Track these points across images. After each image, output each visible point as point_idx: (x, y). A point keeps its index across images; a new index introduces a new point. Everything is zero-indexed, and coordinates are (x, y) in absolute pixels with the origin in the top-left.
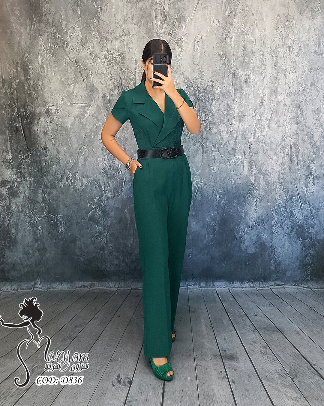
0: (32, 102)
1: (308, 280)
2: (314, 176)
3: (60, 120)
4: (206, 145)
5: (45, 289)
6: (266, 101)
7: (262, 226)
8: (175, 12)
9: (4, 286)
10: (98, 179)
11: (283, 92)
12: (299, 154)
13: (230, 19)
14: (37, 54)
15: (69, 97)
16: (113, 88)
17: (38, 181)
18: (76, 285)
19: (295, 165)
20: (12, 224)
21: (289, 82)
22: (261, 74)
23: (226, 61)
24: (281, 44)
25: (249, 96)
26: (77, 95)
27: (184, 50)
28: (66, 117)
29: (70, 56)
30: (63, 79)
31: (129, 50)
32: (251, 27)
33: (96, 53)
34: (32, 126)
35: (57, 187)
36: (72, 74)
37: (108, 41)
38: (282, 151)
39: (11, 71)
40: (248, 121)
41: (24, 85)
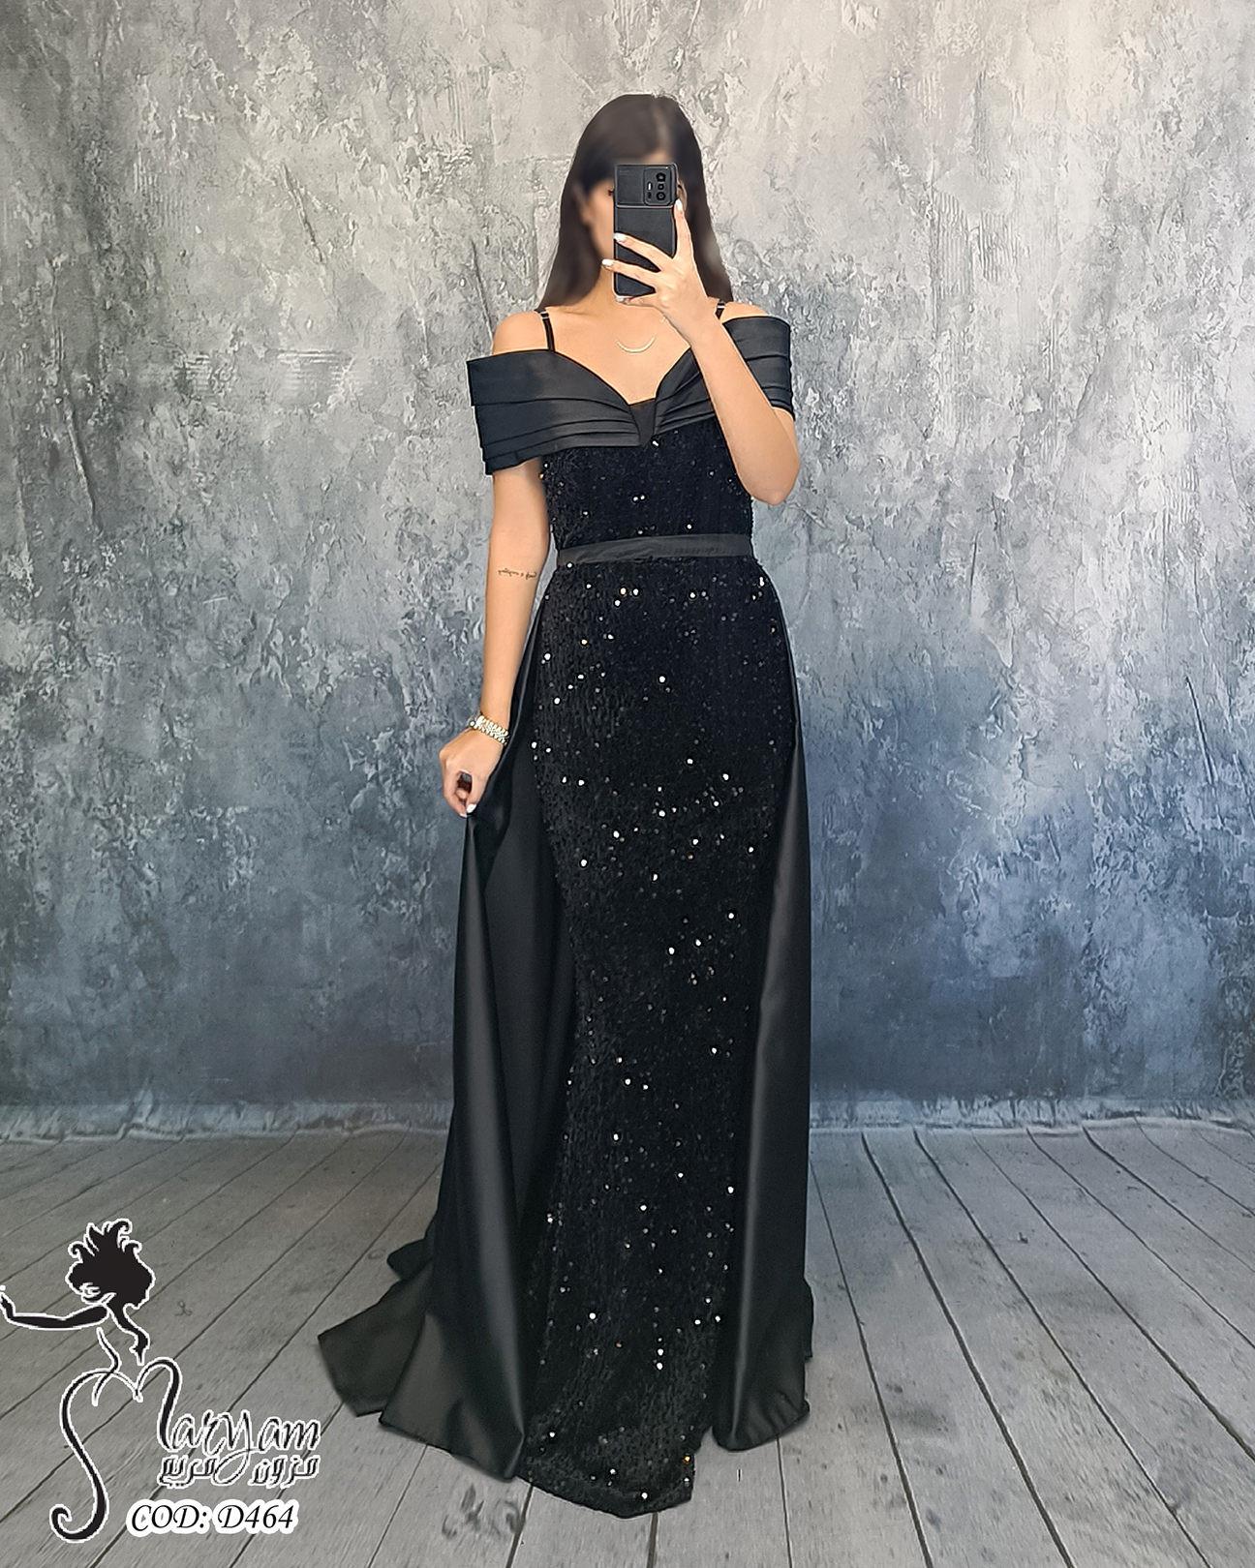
0: (123, 342)
3: (230, 415)
4: (821, 519)
10: (386, 655)
11: (1134, 297)
12: (1200, 550)
14: (132, 151)
15: (263, 326)
16: (440, 285)
17: (142, 666)
19: (1187, 597)
20: (37, 854)
21: (1156, 257)
22: (1050, 228)
23: (904, 174)
24: (1133, 101)
25: (1000, 316)
26: (294, 315)
27: (733, 131)
28: (254, 407)
29: (265, 158)
30: (237, 251)
31: (507, 131)
32: (1006, 37)
33: (372, 146)
34: (122, 439)
35: (226, 684)
36: (273, 229)
37: (420, 97)
38: (1128, 541)
39: (35, 219)
40: (993, 418)
41: (91, 277)
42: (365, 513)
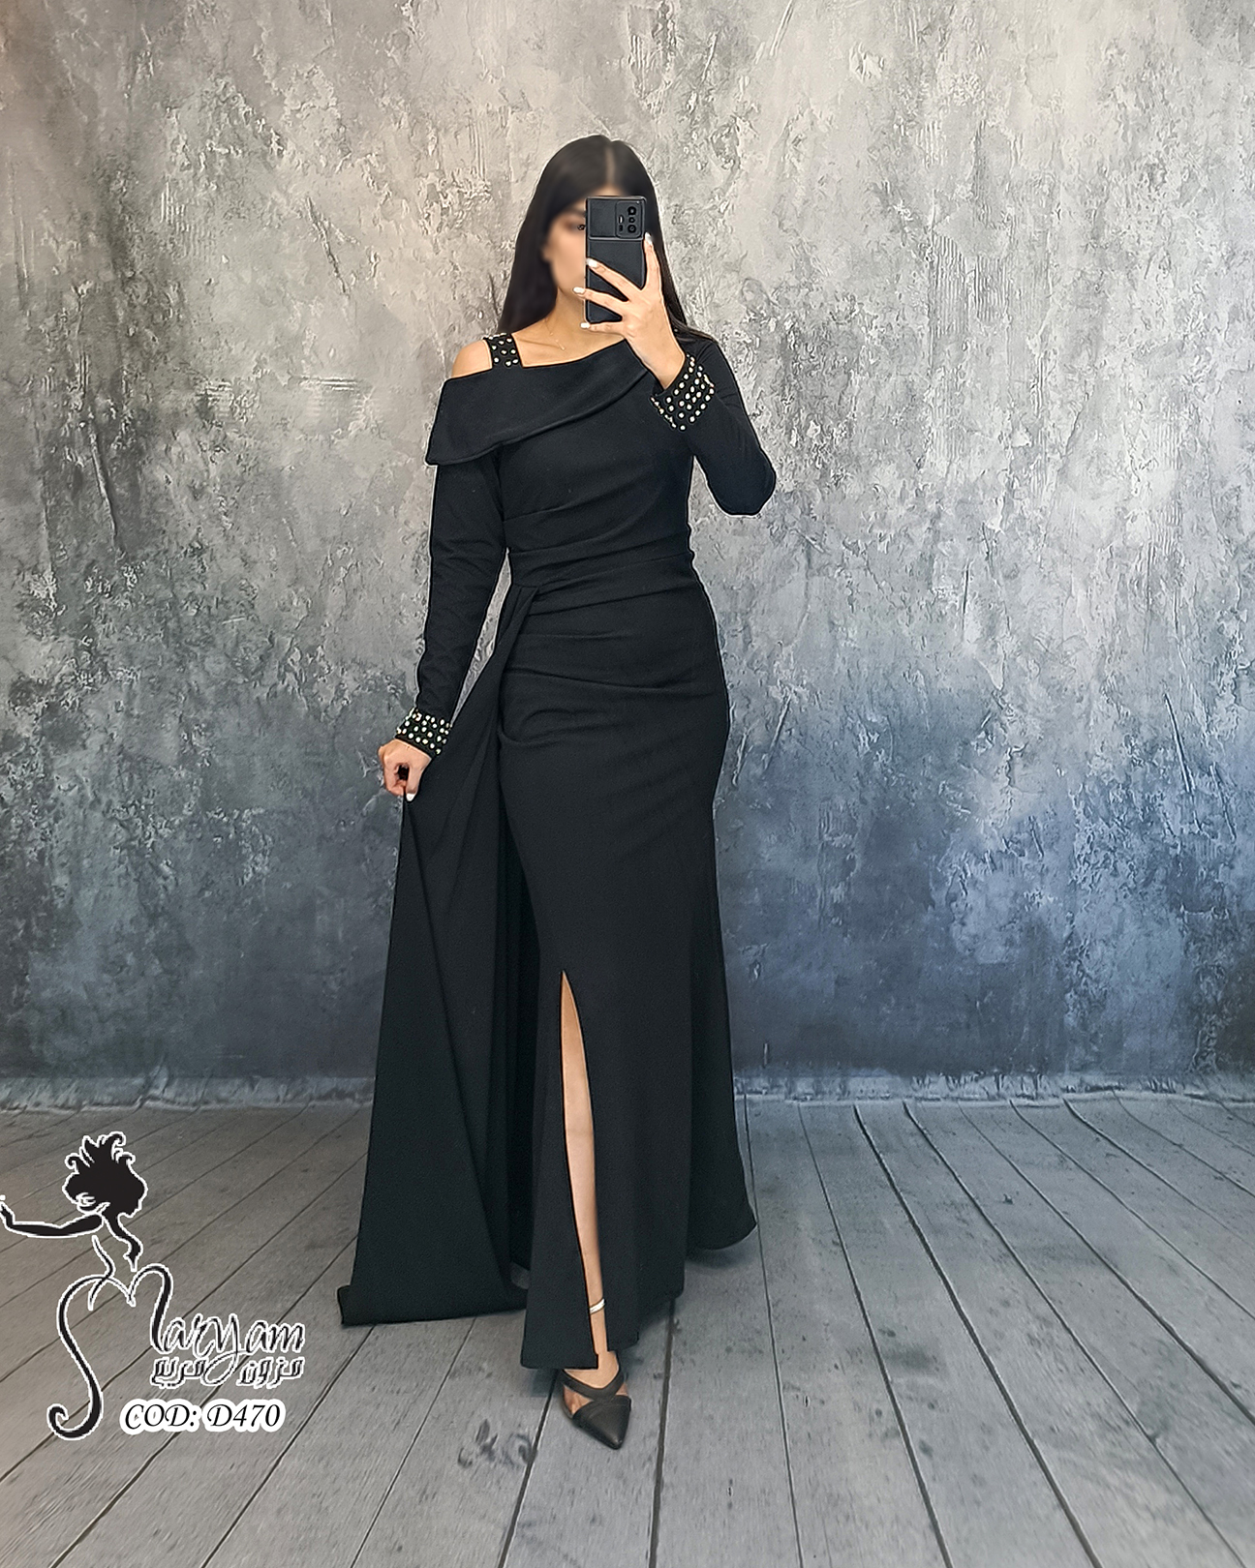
0: (146, 368)
1: (1208, 1069)
2: (1240, 667)
3: (250, 442)
4: (820, 544)
5: (186, 1104)
6: (1055, 375)
7: (1034, 859)
8: (709, 23)
9: (23, 1091)
10: (399, 673)
11: (1122, 340)
12: (1180, 580)
13: (924, 51)
14: (160, 181)
15: (287, 354)
16: (459, 318)
17: (162, 680)
18: (309, 1091)
19: (1167, 623)
20: (56, 852)
21: (1143, 302)
22: (1040, 271)
23: (906, 218)
24: (1121, 154)
25: (991, 354)
26: (317, 344)
27: (743, 173)
28: (275, 434)
29: (290, 191)
30: (263, 280)
31: (524, 169)
32: (1005, 88)
33: (394, 181)
34: (144, 463)
35: (243, 698)
36: (297, 261)
37: (440, 134)
38: (1115, 571)
39: (61, 247)
40: (982, 451)
41: (115, 304)
42: (383, 536)
